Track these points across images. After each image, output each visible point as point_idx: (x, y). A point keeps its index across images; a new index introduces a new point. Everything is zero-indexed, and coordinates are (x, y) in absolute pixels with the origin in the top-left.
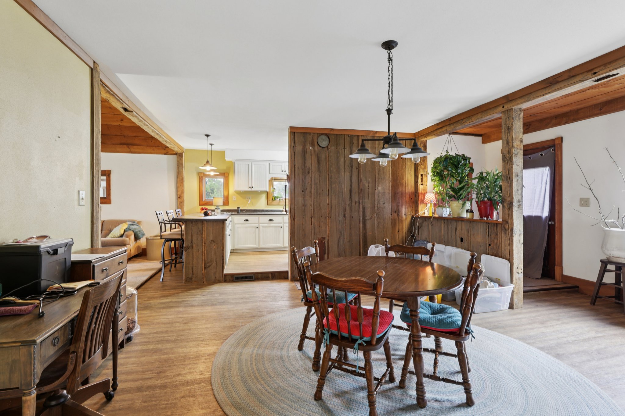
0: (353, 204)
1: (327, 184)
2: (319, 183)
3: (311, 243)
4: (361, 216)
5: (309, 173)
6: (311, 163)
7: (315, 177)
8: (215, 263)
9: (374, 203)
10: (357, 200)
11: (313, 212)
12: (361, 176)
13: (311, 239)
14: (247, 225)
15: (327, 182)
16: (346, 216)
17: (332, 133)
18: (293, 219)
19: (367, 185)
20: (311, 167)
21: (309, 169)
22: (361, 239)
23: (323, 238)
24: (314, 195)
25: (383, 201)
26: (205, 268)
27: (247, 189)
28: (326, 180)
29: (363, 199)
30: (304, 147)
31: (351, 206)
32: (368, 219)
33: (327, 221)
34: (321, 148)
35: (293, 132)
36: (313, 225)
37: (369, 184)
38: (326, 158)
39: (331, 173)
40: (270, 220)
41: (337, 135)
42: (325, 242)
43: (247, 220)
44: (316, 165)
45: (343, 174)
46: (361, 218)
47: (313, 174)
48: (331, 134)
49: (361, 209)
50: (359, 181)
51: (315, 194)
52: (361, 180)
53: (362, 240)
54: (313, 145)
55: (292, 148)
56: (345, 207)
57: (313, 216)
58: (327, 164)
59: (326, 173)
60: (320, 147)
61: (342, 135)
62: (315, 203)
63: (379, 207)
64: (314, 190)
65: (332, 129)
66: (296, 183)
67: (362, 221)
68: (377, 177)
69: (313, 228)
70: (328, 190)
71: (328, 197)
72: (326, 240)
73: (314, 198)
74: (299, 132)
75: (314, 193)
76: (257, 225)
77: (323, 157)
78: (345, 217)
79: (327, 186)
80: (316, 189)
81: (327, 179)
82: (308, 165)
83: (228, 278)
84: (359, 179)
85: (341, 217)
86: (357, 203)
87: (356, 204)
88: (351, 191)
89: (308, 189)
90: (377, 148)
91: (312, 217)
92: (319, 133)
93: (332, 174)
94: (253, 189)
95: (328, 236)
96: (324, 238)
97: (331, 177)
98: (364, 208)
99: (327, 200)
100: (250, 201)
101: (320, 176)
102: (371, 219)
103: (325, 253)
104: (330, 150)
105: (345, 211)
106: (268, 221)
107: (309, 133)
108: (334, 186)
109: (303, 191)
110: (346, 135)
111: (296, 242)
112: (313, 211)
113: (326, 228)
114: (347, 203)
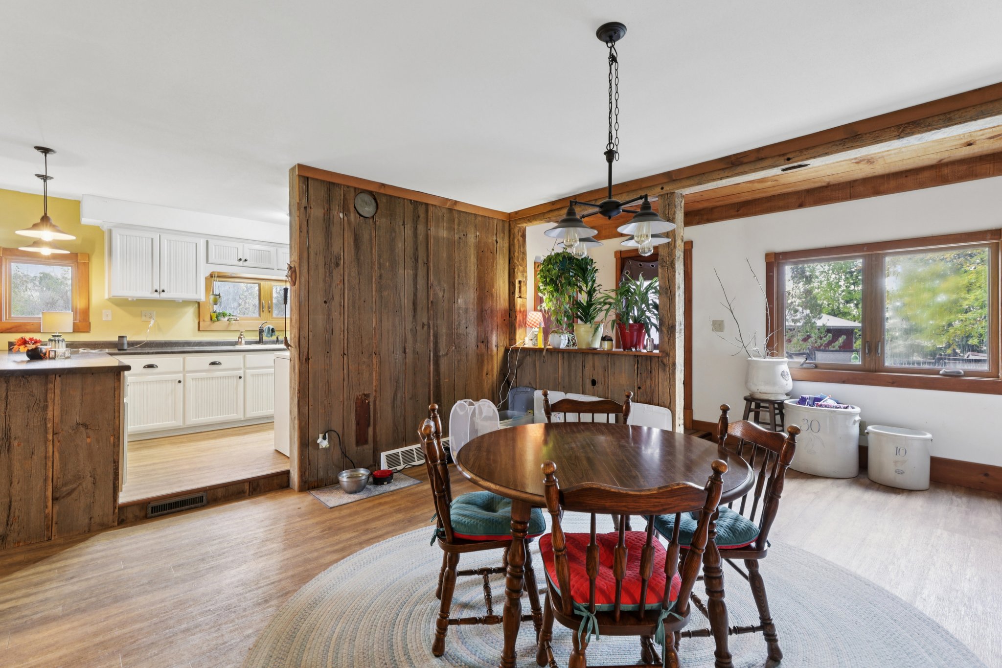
0: (419, 328)
1: (374, 289)
2: (357, 286)
3: (342, 406)
4: (432, 350)
5: (337, 265)
6: (343, 245)
7: (349, 275)
8: (89, 479)
9: (452, 327)
10: (426, 322)
11: (346, 345)
12: (432, 277)
13: (341, 399)
14: (150, 378)
15: (374, 285)
16: (407, 350)
17: (382, 191)
18: (304, 360)
19: (441, 294)
20: (342, 254)
21: (338, 258)
22: (432, 392)
23: (365, 395)
24: (348, 310)
25: (465, 323)
26: (55, 499)
27: (148, 294)
28: (372, 282)
29: (435, 319)
30: (328, 211)
31: (414, 332)
32: (443, 356)
33: (372, 361)
34: (361, 218)
35: (304, 177)
36: (345, 371)
37: (444, 293)
38: (371, 239)
39: (380, 268)
40: (213, 363)
41: (391, 196)
42: (369, 403)
43: (151, 366)
44: (353, 252)
45: (401, 271)
46: (432, 355)
47: (346, 269)
48: (381, 194)
49: (432, 338)
50: (428, 287)
51: (351, 308)
52: (432, 285)
53: (433, 393)
54: (345, 209)
55: (302, 209)
56: (405, 333)
57: (346, 353)
58: (374, 250)
59: (372, 268)
60: (361, 215)
61: (399, 198)
62: (351, 327)
63: (460, 334)
64: (349, 300)
65: (383, 185)
66: (311, 284)
67: (434, 360)
68: (456, 281)
69: (346, 376)
70: (374, 299)
71: (374, 315)
72: (372, 399)
73: (348, 317)
74: (317, 180)
75: (348, 307)
76: (180, 377)
77: (366, 237)
78: (405, 352)
79: (374, 293)
80: (351, 298)
81: (374, 280)
82: (336, 248)
83: (130, 515)
84: (428, 283)
85: (398, 352)
86: (426, 327)
87: (423, 328)
88: (415, 304)
89: (337, 298)
90: (456, 231)
91: (344, 354)
92: (359, 189)
93: (383, 272)
94: (163, 295)
95: (376, 391)
96: (367, 396)
97: (381, 277)
98: (436, 336)
99: (374, 320)
100: (152, 322)
101: (359, 274)
102: (447, 354)
103: (369, 425)
104: (377, 223)
105: (405, 341)
106: (207, 366)
107: (339, 185)
108: (385, 293)
109: (325, 302)
110: (407, 199)
111: (310, 407)
112: (346, 342)
113: (371, 374)
114: (409, 326)
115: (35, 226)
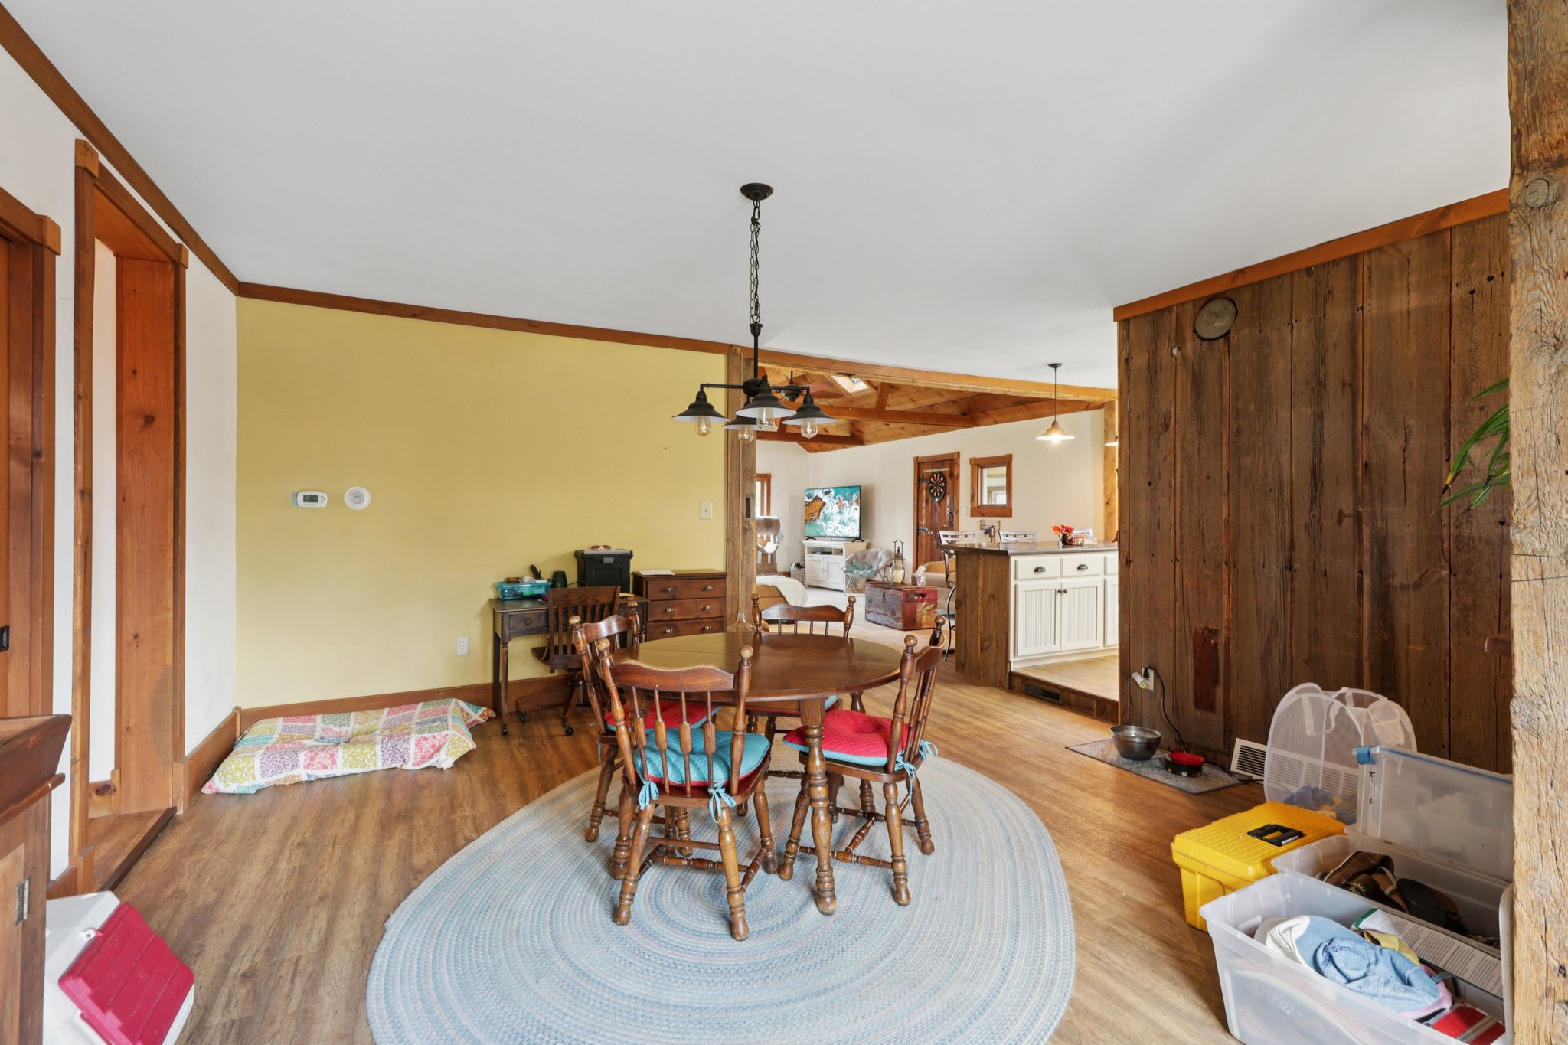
0: (1329, 523)
1: (1225, 454)
2: (1196, 453)
3: (1172, 638)
4: (1366, 569)
5: (1166, 427)
6: (1175, 399)
7: (1183, 439)
8: (995, 642)
9: (1440, 520)
10: (1347, 507)
11: (1178, 546)
12: (1365, 411)
13: (1172, 626)
15: (1225, 449)
16: (1296, 566)
17: (1239, 283)
18: (1126, 563)
19: (1395, 446)
20: (1173, 409)
21: (1167, 417)
22: (1366, 664)
23: (1211, 631)
24: (1181, 493)
25: (1494, 511)
26: (982, 649)
28: (1221, 444)
29: (1377, 503)
30: (1153, 354)
31: (1315, 530)
32: (1403, 587)
33: (1221, 576)
34: (1205, 343)
35: (1125, 320)
36: (1178, 586)
37: (1406, 441)
38: (1221, 371)
39: (1237, 417)
41: (1261, 283)
42: (1216, 645)
44: (1189, 402)
45: (1284, 414)
46: (1367, 581)
47: (1179, 431)
48: (1241, 287)
49: (1366, 544)
50: (1357, 432)
51: (1186, 489)
52: (1366, 428)
53: (1371, 666)
54: (1179, 340)
55: (1123, 363)
56: (1292, 533)
57: (1179, 557)
58: (1225, 389)
59: (1221, 419)
60: (1203, 339)
61: (1280, 277)
62: (1186, 519)
63: (1471, 538)
64: (1182, 477)
65: (1241, 272)
66: (1132, 461)
67: (1373, 594)
68: (1454, 406)
69: (1178, 593)
70: (1225, 473)
71: (1225, 499)
72: (1221, 641)
73: (1182, 504)
74: (1140, 316)
75: (1182, 488)
77: (1212, 369)
78: (1290, 567)
79: (1225, 462)
80: (1186, 474)
81: (1225, 440)
82: (1163, 405)
83: (1017, 683)
84: (1354, 426)
85: (1274, 567)
86: (1348, 522)
87: (1340, 522)
88: (1316, 474)
89: (1166, 477)
91: (1176, 560)
92: (1200, 299)
93: (1242, 422)
95: (1228, 628)
96: (1214, 633)
97: (1238, 432)
98: (1381, 543)
99: (1224, 507)
101: (1199, 434)
102: (1417, 585)
103: (1216, 682)
104: (1233, 342)
105: (1292, 547)
107: (1169, 309)
108: (1247, 460)
109: (1150, 483)
110: (1299, 271)
111: (1132, 627)
112: (1178, 541)
113: (1219, 599)
114: (1301, 517)
115: (1048, 431)
